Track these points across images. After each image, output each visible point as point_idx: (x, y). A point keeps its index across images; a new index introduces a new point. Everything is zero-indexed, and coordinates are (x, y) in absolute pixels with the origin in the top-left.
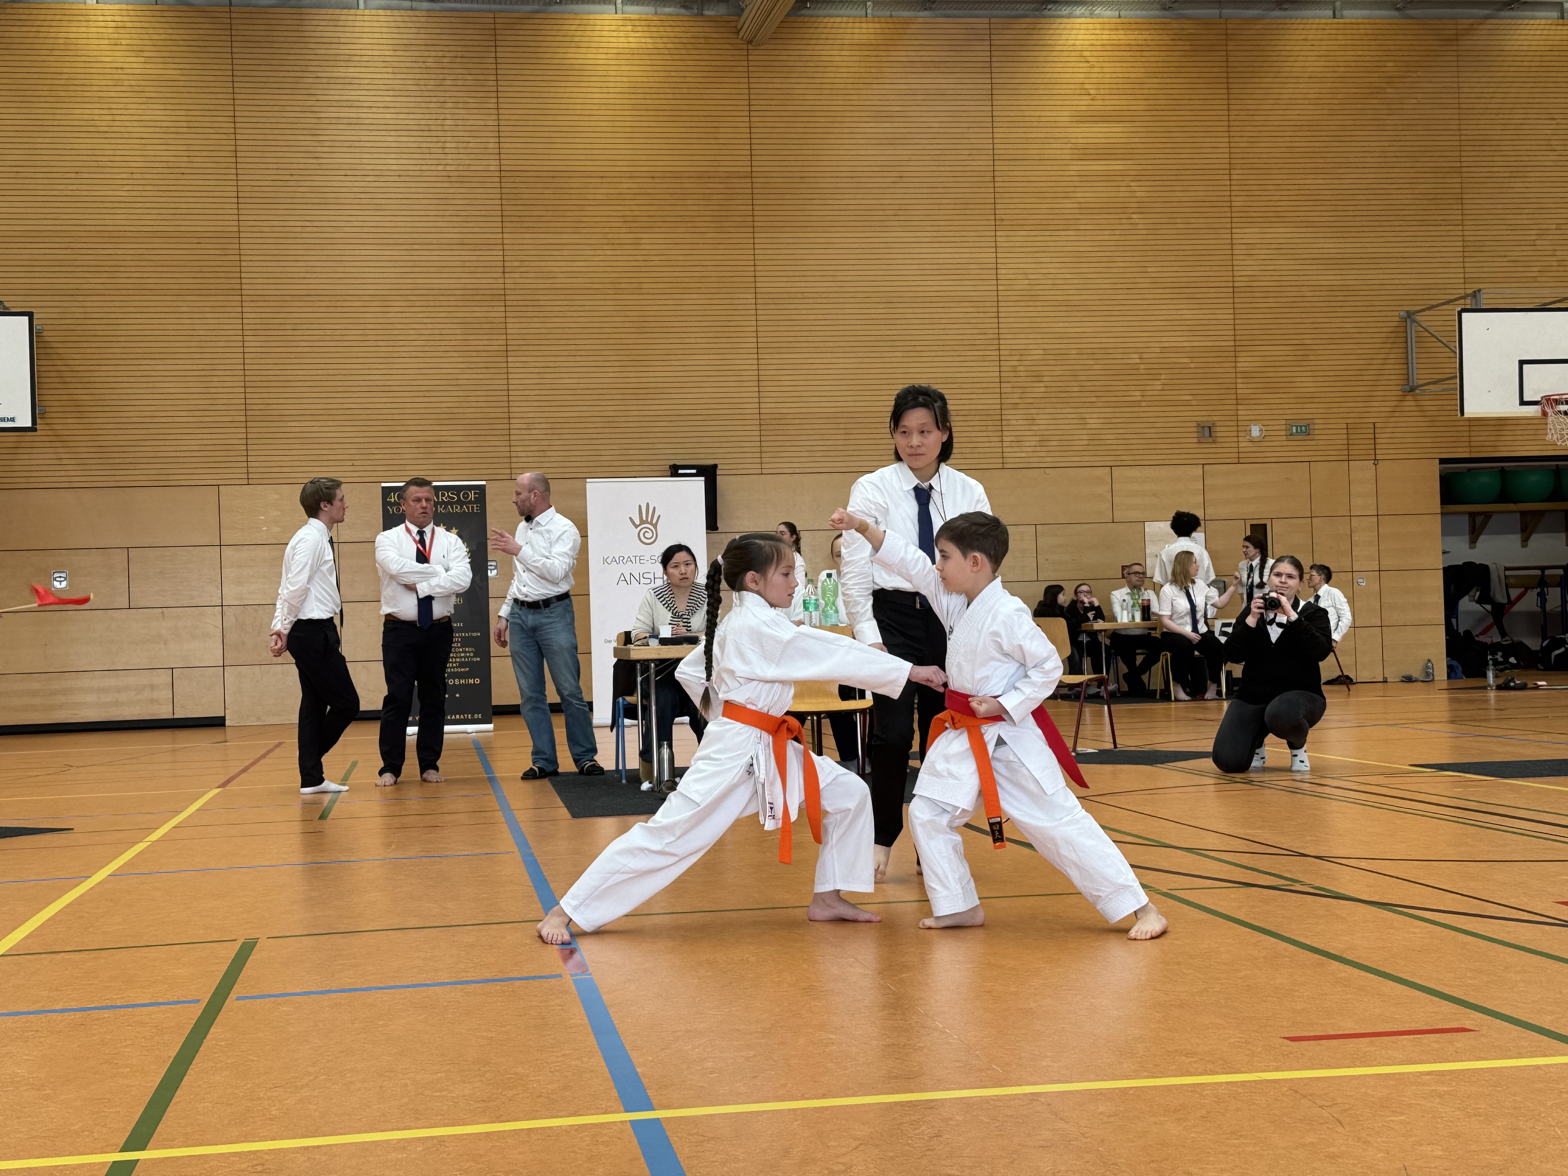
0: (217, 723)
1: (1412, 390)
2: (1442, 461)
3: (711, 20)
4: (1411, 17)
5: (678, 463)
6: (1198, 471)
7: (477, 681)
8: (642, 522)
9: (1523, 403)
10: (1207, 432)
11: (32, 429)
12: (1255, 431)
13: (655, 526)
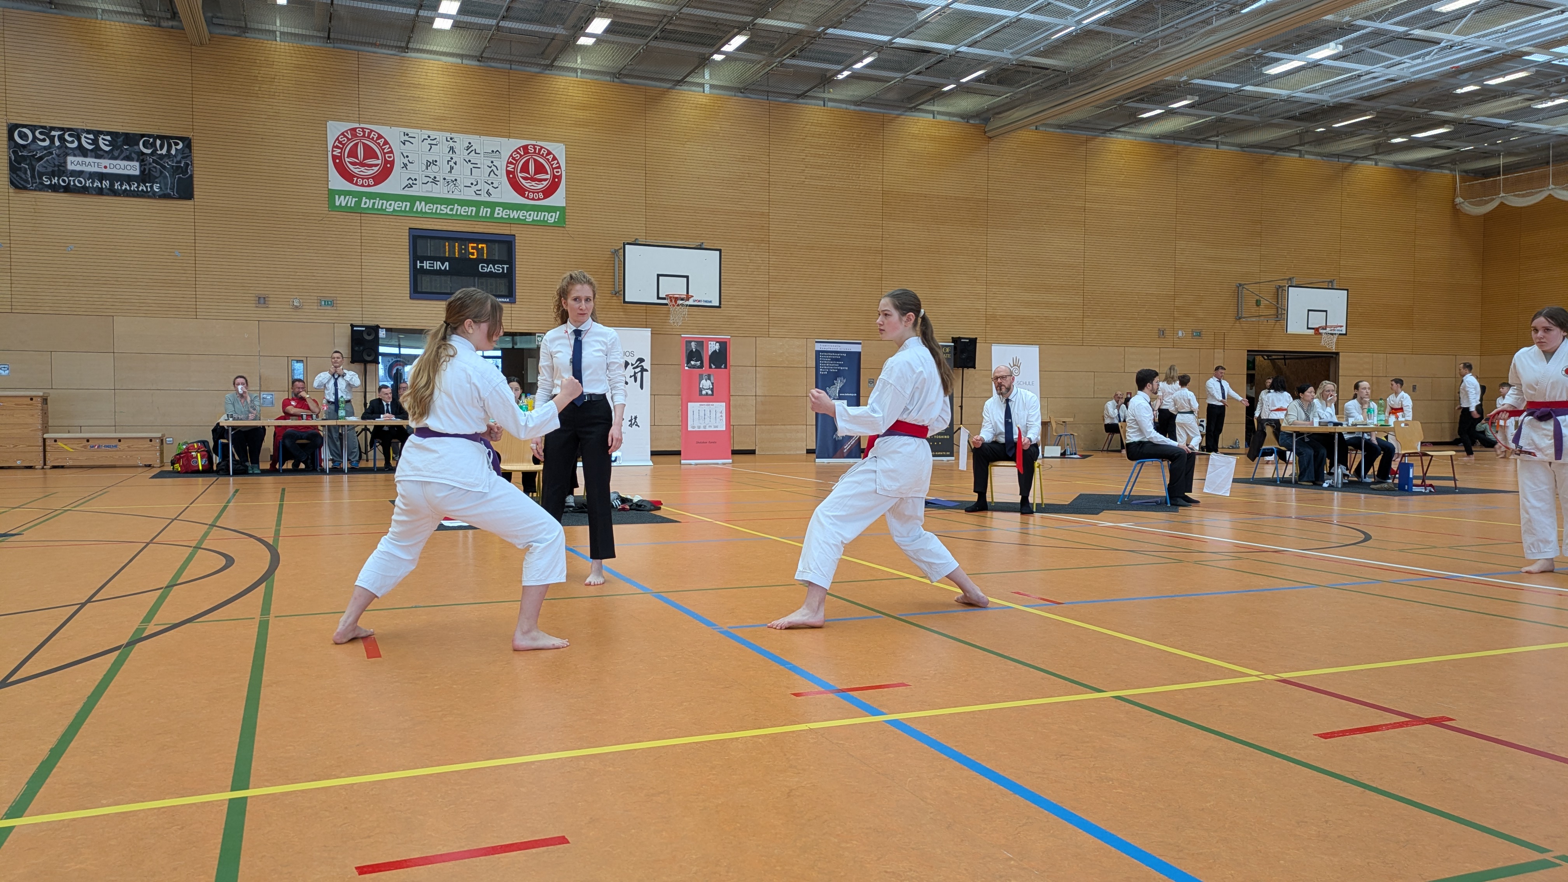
0: (753, 452)
1: (1240, 318)
2: (1248, 351)
3: (973, 125)
4: (1245, 151)
5: (961, 336)
6: (1158, 350)
7: (948, 437)
8: (1014, 365)
9: (1308, 328)
10: (1162, 333)
11: (719, 307)
12: (1180, 334)
13: (1019, 367)
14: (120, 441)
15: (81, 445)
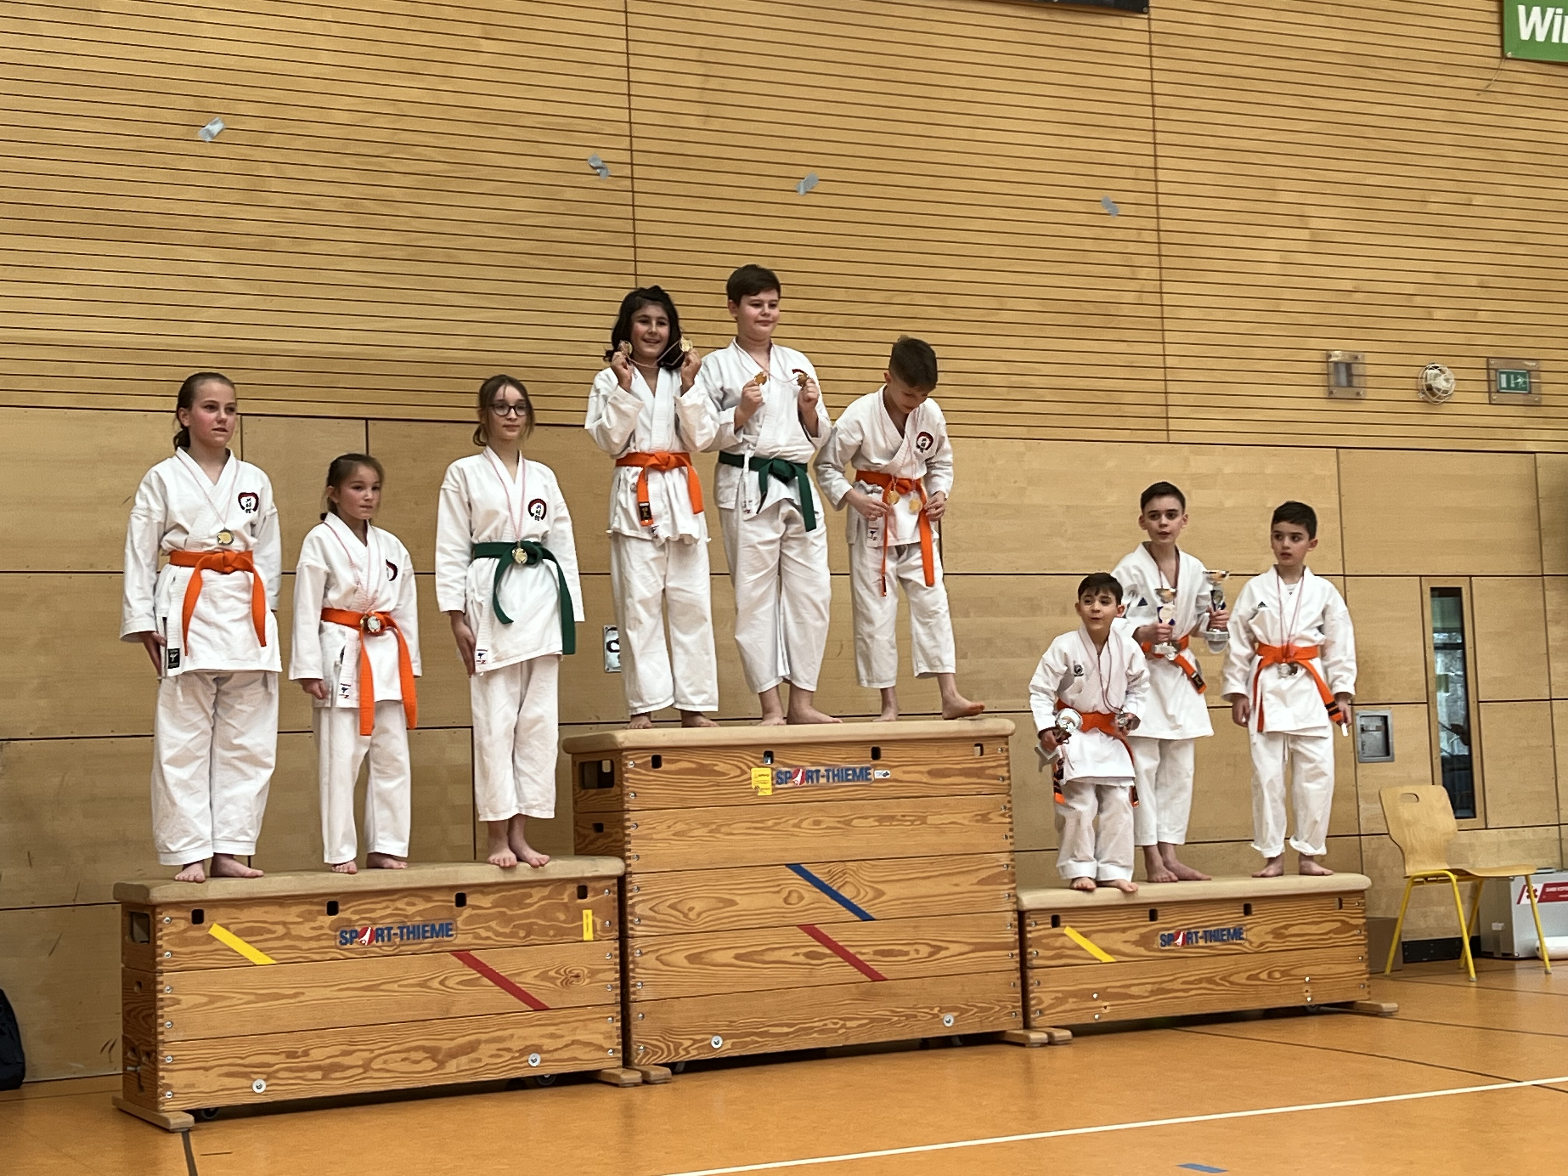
14: (1247, 911)
15: (1133, 935)
